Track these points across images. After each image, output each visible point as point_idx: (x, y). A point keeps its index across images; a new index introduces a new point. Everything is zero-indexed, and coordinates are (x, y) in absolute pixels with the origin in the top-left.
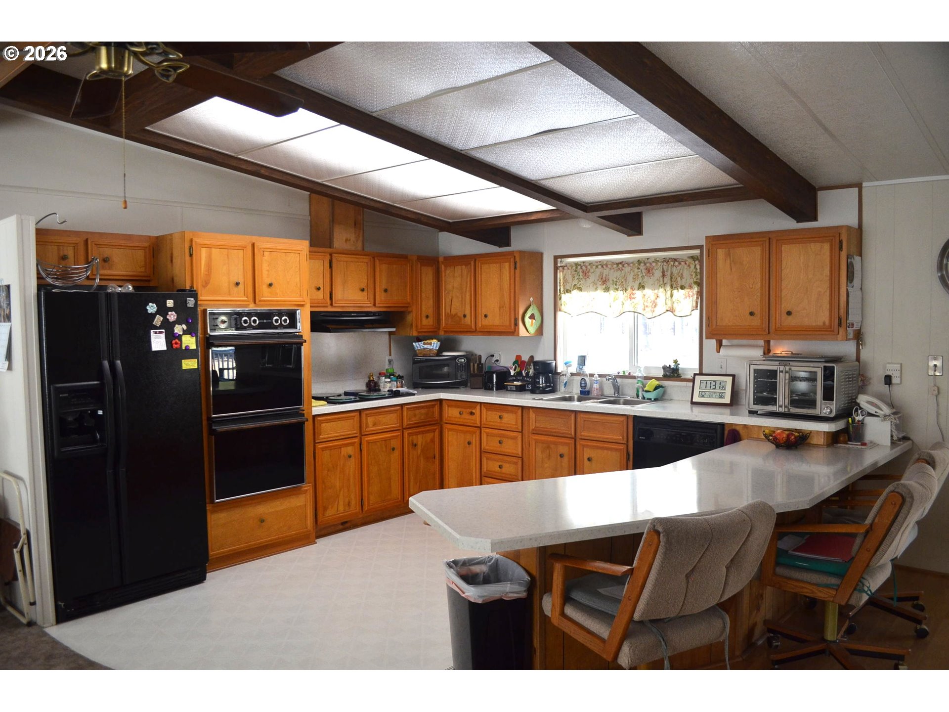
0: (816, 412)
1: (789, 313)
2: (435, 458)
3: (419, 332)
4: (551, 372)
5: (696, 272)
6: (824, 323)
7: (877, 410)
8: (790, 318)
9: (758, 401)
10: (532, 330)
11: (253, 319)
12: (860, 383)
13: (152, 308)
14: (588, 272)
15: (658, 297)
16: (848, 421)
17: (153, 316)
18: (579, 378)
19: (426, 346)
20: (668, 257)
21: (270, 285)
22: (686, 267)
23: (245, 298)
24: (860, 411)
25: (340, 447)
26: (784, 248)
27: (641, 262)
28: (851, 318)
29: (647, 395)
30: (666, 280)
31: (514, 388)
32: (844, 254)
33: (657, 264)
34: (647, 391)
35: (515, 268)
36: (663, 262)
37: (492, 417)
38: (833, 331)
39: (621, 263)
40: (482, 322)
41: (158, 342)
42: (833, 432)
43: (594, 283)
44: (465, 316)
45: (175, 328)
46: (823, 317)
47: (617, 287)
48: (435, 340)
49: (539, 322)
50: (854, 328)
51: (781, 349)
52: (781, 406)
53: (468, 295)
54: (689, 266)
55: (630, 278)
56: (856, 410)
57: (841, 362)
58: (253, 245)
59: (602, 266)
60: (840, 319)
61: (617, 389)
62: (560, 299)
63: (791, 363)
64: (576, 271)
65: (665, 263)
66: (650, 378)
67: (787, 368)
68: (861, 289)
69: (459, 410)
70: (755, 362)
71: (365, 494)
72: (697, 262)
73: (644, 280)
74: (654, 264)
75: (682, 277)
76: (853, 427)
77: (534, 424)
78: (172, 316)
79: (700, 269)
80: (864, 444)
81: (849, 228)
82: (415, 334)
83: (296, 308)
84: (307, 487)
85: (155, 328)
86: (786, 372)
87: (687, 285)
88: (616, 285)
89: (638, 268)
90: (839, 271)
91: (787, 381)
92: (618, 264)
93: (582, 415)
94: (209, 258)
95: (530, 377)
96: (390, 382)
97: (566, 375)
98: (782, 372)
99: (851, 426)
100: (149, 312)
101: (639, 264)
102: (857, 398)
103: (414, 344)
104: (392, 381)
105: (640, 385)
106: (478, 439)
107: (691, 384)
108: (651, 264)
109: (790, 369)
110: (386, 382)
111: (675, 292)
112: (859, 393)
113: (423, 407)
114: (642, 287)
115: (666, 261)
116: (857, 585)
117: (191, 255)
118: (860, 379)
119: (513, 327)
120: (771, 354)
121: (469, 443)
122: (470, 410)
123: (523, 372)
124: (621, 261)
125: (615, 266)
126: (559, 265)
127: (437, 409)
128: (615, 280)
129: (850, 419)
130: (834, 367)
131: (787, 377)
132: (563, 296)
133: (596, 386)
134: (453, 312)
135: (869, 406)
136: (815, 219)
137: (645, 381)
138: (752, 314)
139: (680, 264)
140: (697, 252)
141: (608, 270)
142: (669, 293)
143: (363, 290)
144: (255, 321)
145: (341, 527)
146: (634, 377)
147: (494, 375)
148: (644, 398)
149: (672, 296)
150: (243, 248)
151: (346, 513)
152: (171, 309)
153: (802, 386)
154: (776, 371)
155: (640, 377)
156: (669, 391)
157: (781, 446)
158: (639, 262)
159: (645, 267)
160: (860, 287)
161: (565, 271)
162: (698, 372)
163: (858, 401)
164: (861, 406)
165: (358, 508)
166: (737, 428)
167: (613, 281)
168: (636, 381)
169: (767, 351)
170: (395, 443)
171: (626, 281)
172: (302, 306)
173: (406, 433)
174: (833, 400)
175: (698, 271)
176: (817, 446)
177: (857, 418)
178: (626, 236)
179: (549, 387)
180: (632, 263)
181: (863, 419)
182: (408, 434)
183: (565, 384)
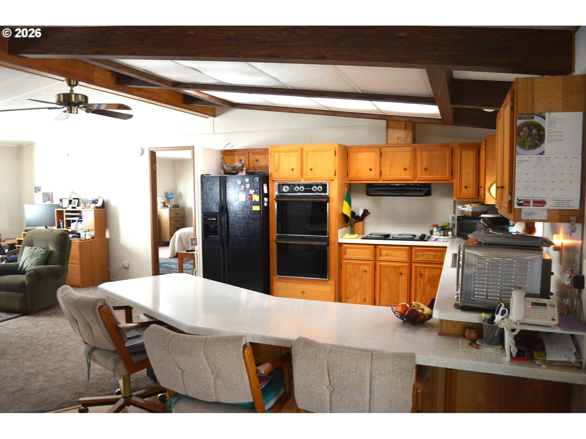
3: (458, 198)
13: (239, 182)
21: (312, 169)
23: (297, 177)
25: (359, 265)
45: (250, 192)
56: (500, 308)
58: (302, 149)
78: (248, 186)
83: (326, 182)
84: (330, 282)
94: (279, 157)
103: (458, 207)
113: (431, 251)
117: (271, 157)
143: (405, 169)
144: (302, 189)
150: (296, 151)
152: (247, 183)
170: (404, 270)
172: (332, 180)
173: (414, 265)
182: (417, 266)
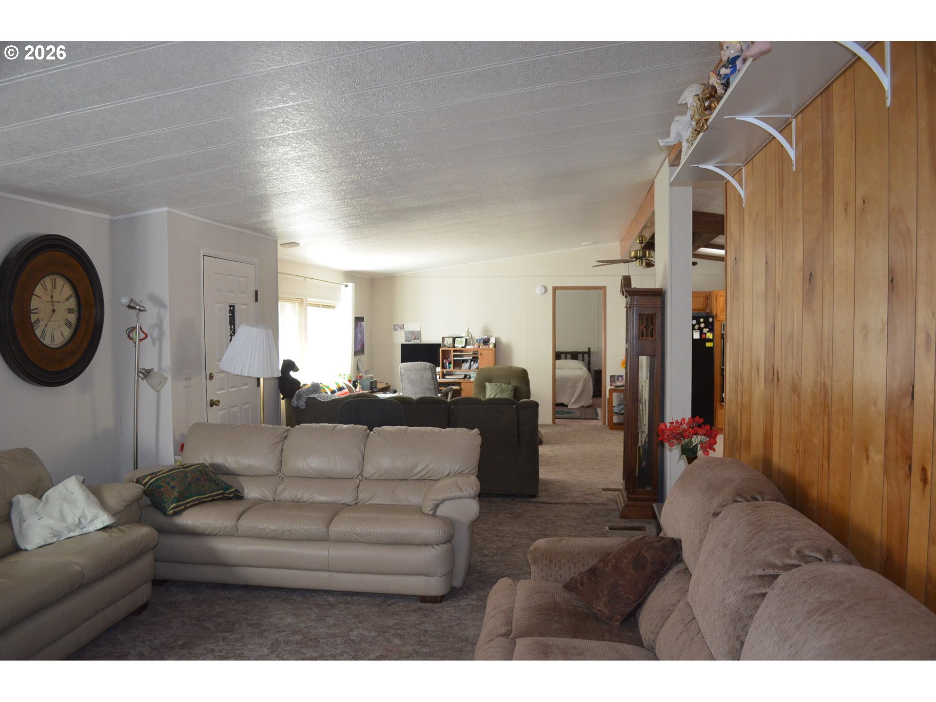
45: (704, 330)
78: (702, 325)
117: (716, 300)
152: (702, 323)
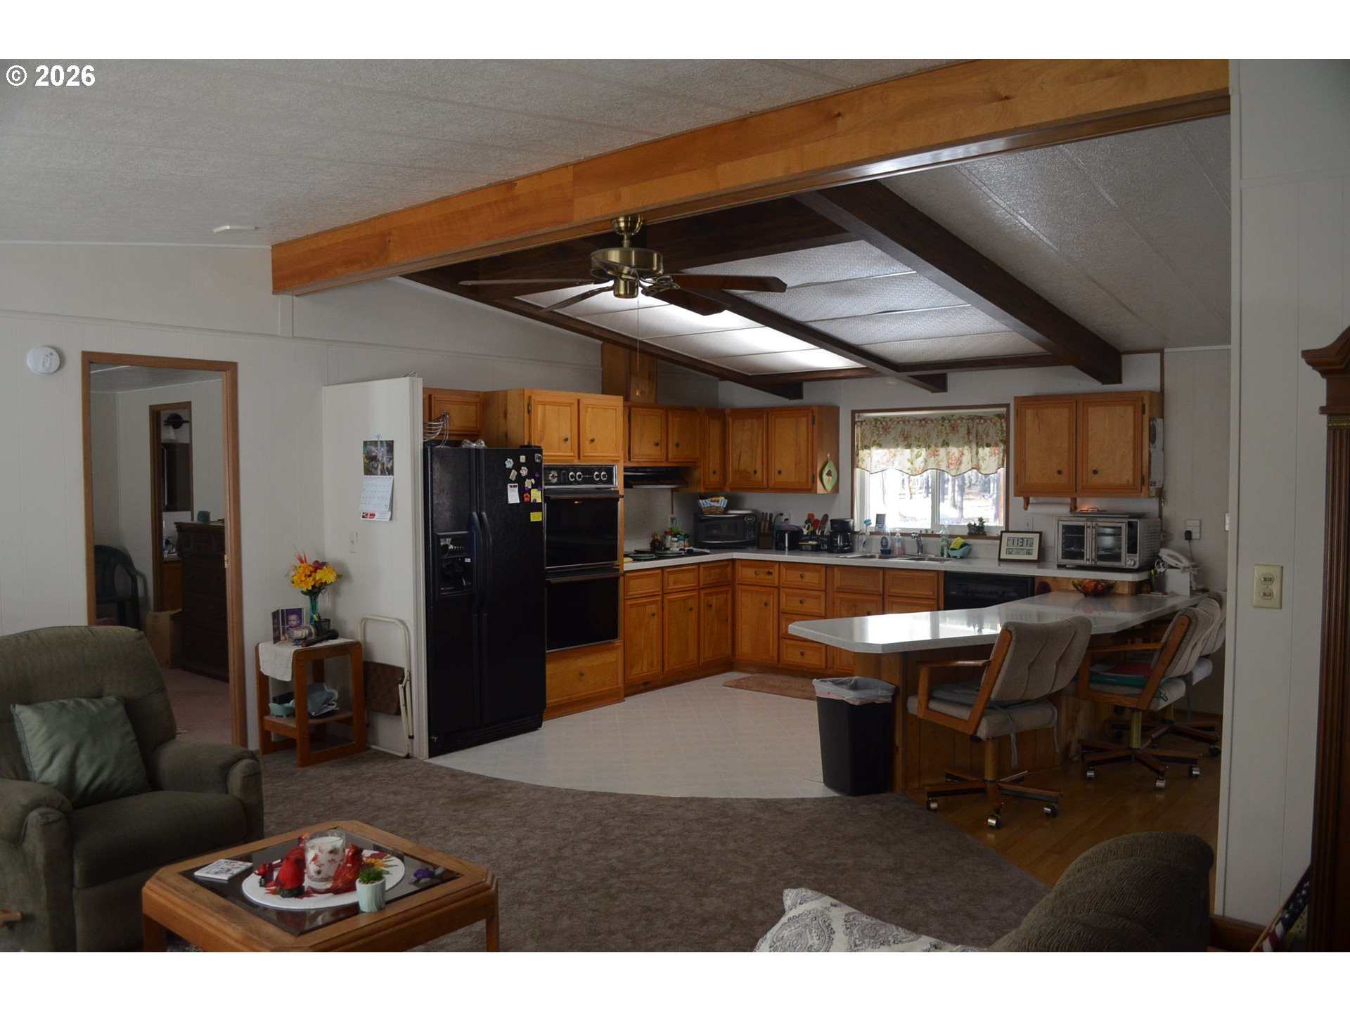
0: (1121, 564)
1: (1095, 472)
2: (727, 620)
3: (706, 489)
4: (849, 531)
5: (1002, 431)
6: (1128, 481)
7: (1177, 563)
8: (1097, 476)
9: (1067, 555)
10: (829, 487)
11: (578, 474)
12: (1162, 539)
13: (509, 463)
14: (889, 428)
15: (962, 454)
16: (1151, 574)
17: (510, 470)
18: (880, 537)
19: (712, 504)
20: (973, 414)
21: (593, 441)
22: (991, 424)
23: (572, 454)
24: (1161, 564)
25: (645, 605)
26: (1090, 410)
27: (945, 419)
28: (1154, 477)
29: (952, 553)
30: (971, 437)
31: (810, 548)
32: (1146, 417)
33: (962, 421)
34: (952, 549)
35: (813, 423)
36: (968, 419)
37: (793, 576)
38: (1137, 489)
39: (924, 421)
40: (776, 479)
41: (513, 497)
42: (1136, 582)
43: (896, 440)
44: (755, 472)
45: (526, 483)
46: (1127, 476)
47: (920, 443)
48: (723, 498)
49: (836, 478)
50: (1156, 487)
51: (1086, 506)
52: (1088, 560)
53: (759, 450)
54: (995, 424)
55: (934, 434)
56: (1158, 563)
57: (1144, 518)
58: (579, 401)
59: (904, 423)
60: (1143, 478)
61: (921, 548)
62: (858, 455)
63: (1098, 519)
64: (875, 426)
65: (970, 421)
66: (955, 537)
67: (1094, 523)
68: (1163, 449)
69: (754, 570)
70: (1063, 519)
71: (666, 655)
72: (1003, 420)
73: (949, 437)
74: (959, 421)
75: (987, 434)
76: (1156, 578)
77: (839, 581)
78: (524, 471)
79: (1006, 426)
80: (1166, 594)
81: (1151, 393)
82: (702, 491)
83: (612, 464)
84: (618, 643)
85: (511, 482)
86: (1093, 527)
87: (993, 443)
88: (919, 441)
89: (942, 425)
90: (1142, 433)
91: (1094, 536)
92: (921, 421)
93: (891, 572)
94: (544, 414)
95: (826, 537)
96: (677, 541)
97: (865, 534)
98: (1089, 527)
99: (1153, 578)
100: (507, 467)
101: (943, 421)
102: (1159, 552)
103: (700, 501)
104: (679, 540)
105: (944, 543)
106: (776, 600)
107: (998, 542)
108: (955, 421)
109: (1096, 525)
110: (673, 541)
111: (980, 450)
112: (1161, 547)
113: (714, 568)
114: (946, 444)
115: (972, 418)
116: (1156, 693)
117: (529, 412)
118: (1162, 535)
119: (810, 484)
120: (1078, 510)
121: (766, 604)
122: (767, 570)
123: (817, 531)
124: (924, 417)
125: (918, 422)
126: (856, 420)
127: (729, 569)
128: (918, 437)
129: (1152, 571)
130: (1137, 522)
131: (1094, 532)
132: (860, 452)
133: (897, 545)
134: (742, 468)
135: (1171, 559)
136: (1120, 381)
137: (949, 540)
138: (1059, 472)
139: (985, 421)
140: (1004, 410)
141: (909, 426)
142: (974, 450)
143: (657, 445)
144: (580, 476)
145: (642, 687)
146: (939, 536)
147: (786, 535)
148: (949, 556)
149: (977, 453)
150: (570, 405)
151: (649, 673)
152: (523, 465)
153: (1108, 541)
154: (1084, 527)
155: (945, 535)
156: (974, 549)
157: (1090, 595)
158: (943, 419)
159: (949, 424)
160: (1162, 447)
161: (863, 426)
162: (1004, 530)
163: (1160, 555)
164: (1163, 559)
165: (660, 670)
166: (1047, 581)
167: (915, 437)
168: (941, 539)
169: (1074, 509)
170: (692, 603)
171: (929, 438)
172: (617, 461)
173: (702, 592)
174: (1136, 553)
175: (1005, 429)
176: (1122, 595)
177: (1159, 570)
178: (930, 392)
179: (847, 546)
180: (936, 419)
181: (1165, 572)
182: (705, 594)
183: (864, 543)
